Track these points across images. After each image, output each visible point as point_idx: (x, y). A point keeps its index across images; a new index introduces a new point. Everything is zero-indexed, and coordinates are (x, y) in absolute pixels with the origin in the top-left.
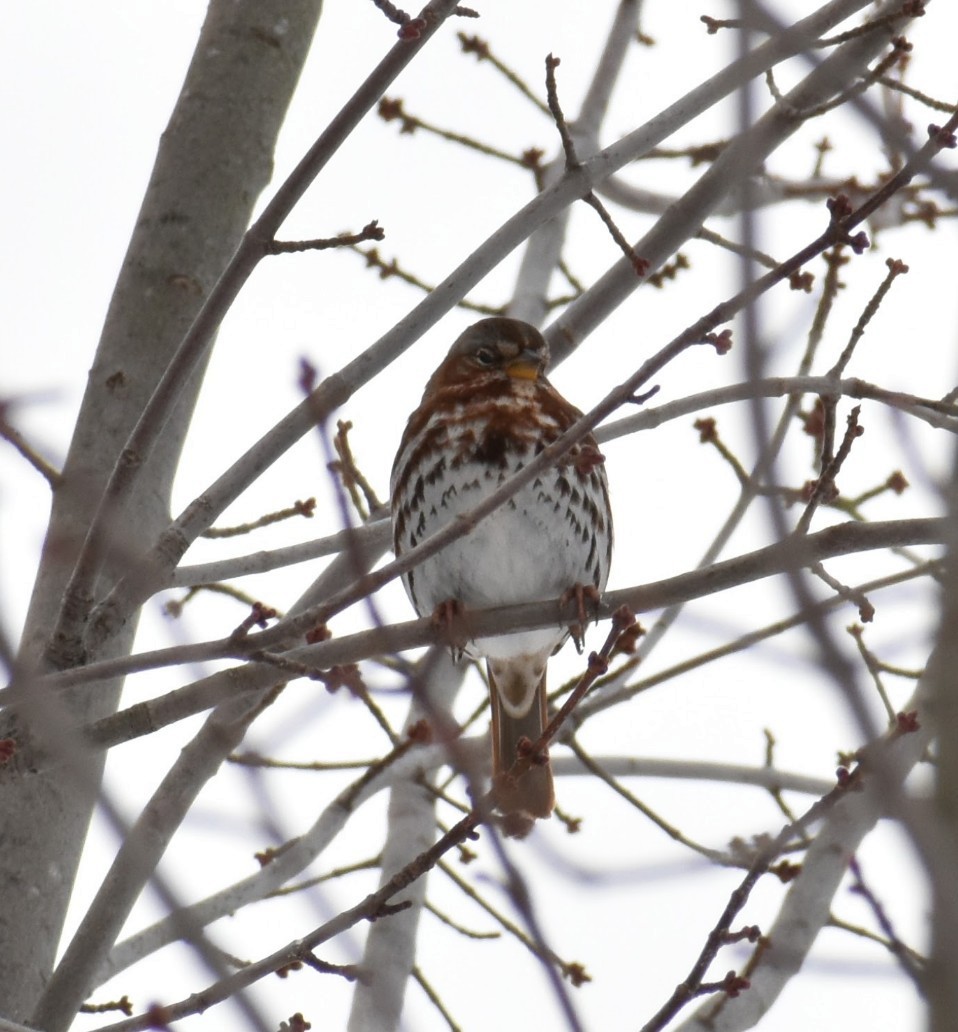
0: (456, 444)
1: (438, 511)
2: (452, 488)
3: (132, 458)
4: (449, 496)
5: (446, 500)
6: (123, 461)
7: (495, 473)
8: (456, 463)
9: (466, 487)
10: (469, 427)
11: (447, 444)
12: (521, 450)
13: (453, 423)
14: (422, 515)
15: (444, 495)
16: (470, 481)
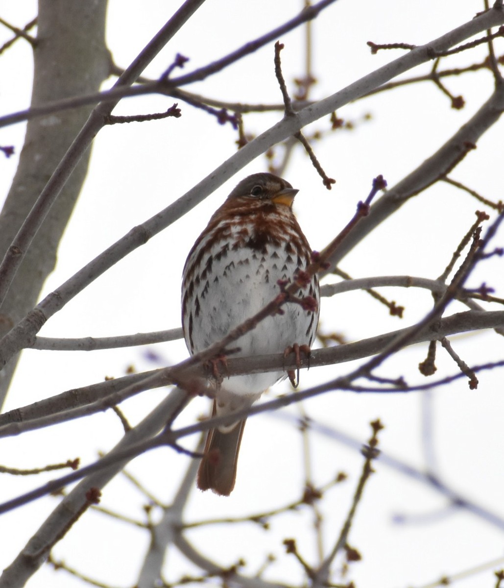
0: (236, 236)
1: (220, 280)
2: (232, 263)
3: (16, 250)
4: (229, 269)
5: (228, 272)
6: (10, 254)
7: (259, 256)
8: (236, 247)
9: (241, 263)
10: (244, 227)
11: (230, 236)
12: (277, 244)
13: (234, 224)
14: (208, 283)
15: (226, 268)
16: (243, 259)
